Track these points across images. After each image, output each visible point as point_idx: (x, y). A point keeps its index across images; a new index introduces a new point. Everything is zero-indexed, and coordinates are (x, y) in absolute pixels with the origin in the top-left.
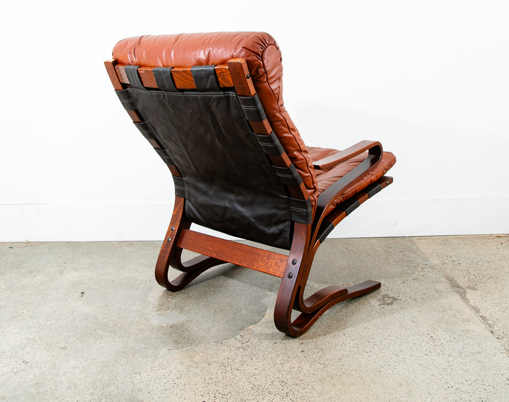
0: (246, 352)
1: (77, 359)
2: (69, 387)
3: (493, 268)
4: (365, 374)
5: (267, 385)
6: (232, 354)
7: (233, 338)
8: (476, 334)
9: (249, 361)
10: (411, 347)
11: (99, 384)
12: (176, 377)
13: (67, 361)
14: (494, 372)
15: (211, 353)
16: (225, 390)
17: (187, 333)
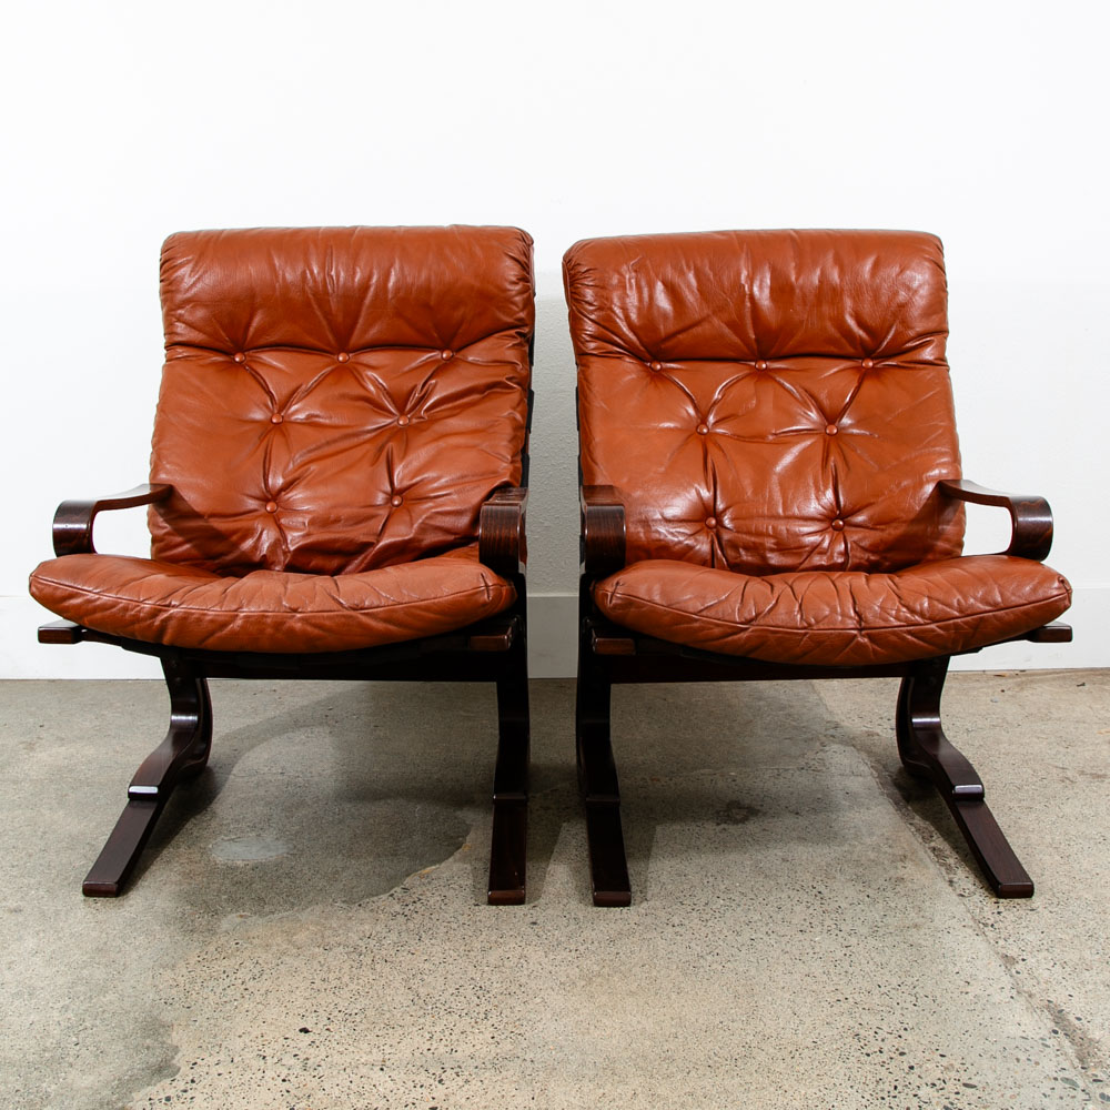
0: (411, 925)
1: (42, 935)
2: (18, 994)
3: (977, 744)
4: (662, 972)
5: (447, 994)
6: (378, 928)
7: (385, 892)
8: (915, 887)
9: (413, 942)
10: (772, 914)
11: (82, 989)
12: (250, 976)
13: (20, 938)
14: (941, 967)
15: (335, 925)
16: (353, 1005)
17: (287, 881)
